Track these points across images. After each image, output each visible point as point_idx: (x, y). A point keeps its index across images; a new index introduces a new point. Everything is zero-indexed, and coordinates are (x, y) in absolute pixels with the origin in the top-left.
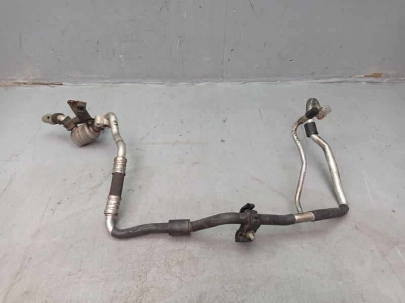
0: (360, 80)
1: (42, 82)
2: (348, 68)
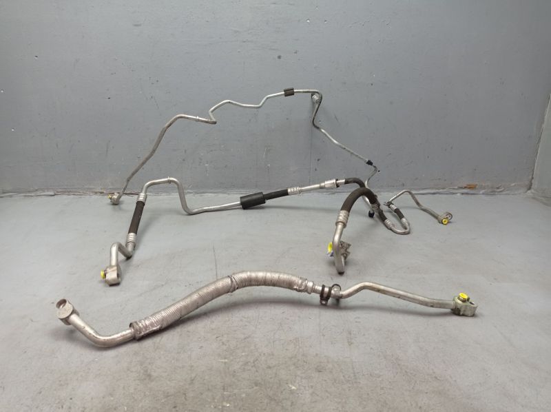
0: (454, 191)
2: (439, 179)
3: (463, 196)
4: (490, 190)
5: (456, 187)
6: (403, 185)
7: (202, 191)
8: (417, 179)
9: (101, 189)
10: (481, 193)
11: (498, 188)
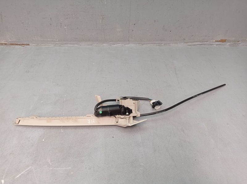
0: (211, 43)
1: (16, 43)
2: (206, 36)
3: (218, 46)
4: (234, 43)
5: (214, 41)
6: (184, 39)
7: (64, 43)
8: (193, 36)
9: (5, 42)
10: (228, 44)
11: (238, 42)
